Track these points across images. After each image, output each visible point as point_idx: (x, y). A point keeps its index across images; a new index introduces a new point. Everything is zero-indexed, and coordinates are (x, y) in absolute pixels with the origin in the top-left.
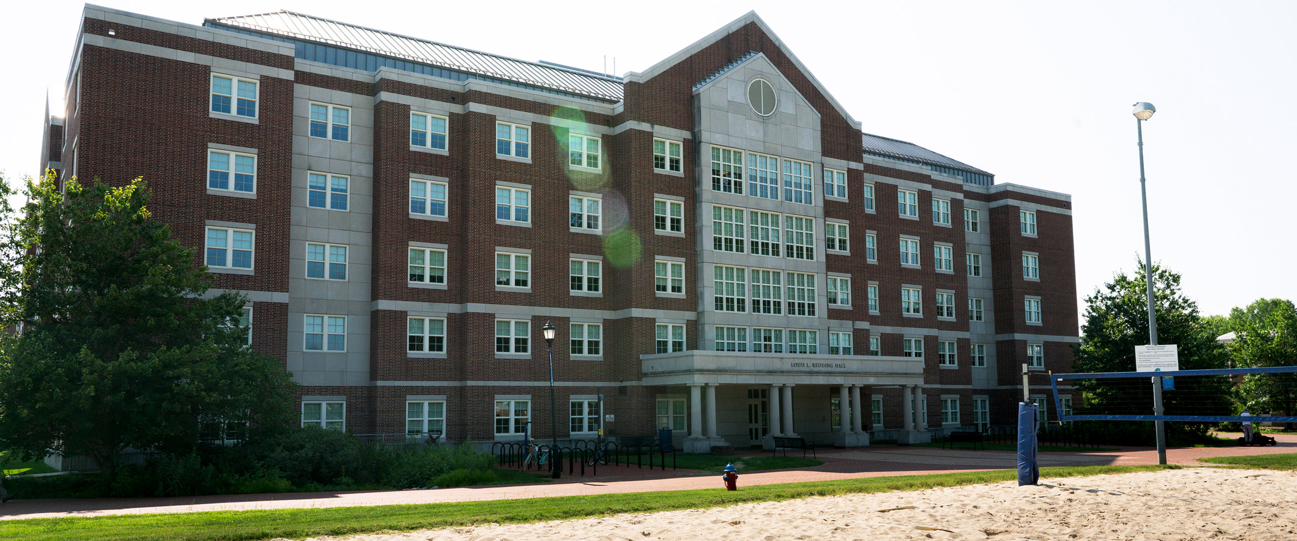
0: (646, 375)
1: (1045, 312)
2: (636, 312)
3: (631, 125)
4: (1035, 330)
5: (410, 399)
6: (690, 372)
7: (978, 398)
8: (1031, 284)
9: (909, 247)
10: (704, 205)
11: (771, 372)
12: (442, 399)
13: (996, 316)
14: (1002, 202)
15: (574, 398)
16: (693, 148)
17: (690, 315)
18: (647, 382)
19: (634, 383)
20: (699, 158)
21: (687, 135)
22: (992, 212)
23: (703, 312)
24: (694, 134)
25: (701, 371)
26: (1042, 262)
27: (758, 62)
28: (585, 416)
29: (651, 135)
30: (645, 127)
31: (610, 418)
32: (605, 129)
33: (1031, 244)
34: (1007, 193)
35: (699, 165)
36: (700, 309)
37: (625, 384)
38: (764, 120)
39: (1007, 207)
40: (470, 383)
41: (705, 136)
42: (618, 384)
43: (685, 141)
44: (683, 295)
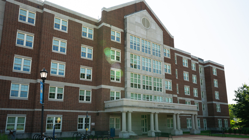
0: (106, 108)
1: (220, 96)
2: (103, 86)
3: (104, 24)
4: (218, 101)
5: (9, 116)
6: (122, 106)
7: (204, 120)
8: (216, 88)
9: (186, 75)
10: (127, 52)
11: (151, 108)
12: (25, 116)
13: (207, 96)
14: (208, 66)
15: (79, 117)
16: (124, 35)
17: (122, 89)
18: (106, 111)
19: (102, 111)
20: (126, 38)
21: (122, 31)
22: (205, 68)
23: (127, 88)
24: (124, 31)
25: (126, 106)
26: (218, 82)
27: (145, 12)
28: (84, 123)
29: (110, 29)
30: (108, 25)
31: (93, 124)
32: (95, 27)
33: (216, 77)
34: (209, 63)
35: (126, 40)
36: (126, 87)
37: (99, 112)
38: (146, 30)
39: (209, 67)
40: (36, 110)
41: (128, 31)
42: (96, 112)
43: (121, 32)
44: (120, 82)
